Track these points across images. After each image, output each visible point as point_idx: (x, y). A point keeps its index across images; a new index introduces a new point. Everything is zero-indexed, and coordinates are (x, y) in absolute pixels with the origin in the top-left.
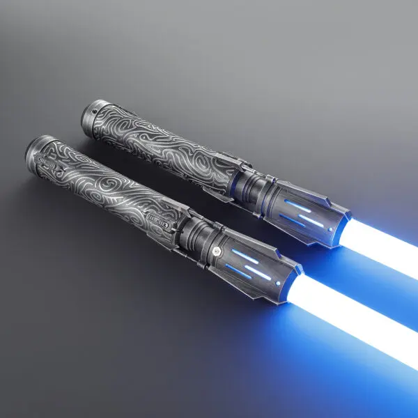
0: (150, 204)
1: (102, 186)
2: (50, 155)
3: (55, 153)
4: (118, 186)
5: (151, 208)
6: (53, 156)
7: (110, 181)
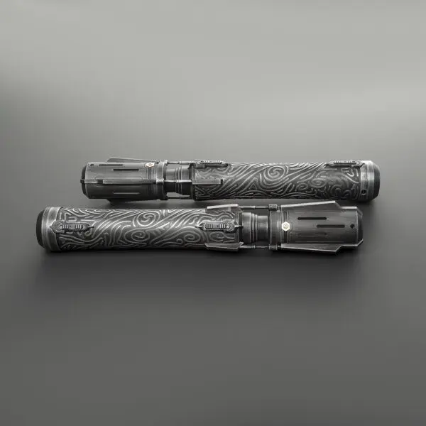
0: (199, 217)
1: (141, 223)
2: (68, 219)
3: (73, 215)
4: (157, 217)
5: (202, 219)
6: (73, 219)
7: (146, 216)
